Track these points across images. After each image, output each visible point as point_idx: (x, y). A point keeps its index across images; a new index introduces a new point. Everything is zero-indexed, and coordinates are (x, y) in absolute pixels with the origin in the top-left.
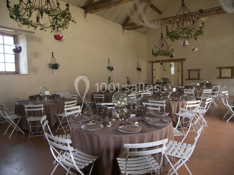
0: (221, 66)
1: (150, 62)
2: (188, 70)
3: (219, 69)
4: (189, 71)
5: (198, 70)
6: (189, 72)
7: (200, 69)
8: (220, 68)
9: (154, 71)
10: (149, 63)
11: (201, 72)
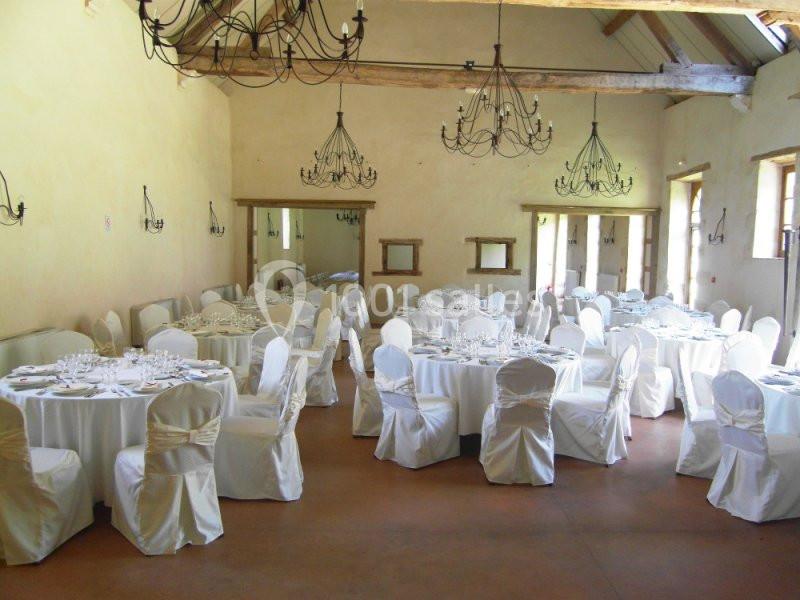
0: (480, 235)
1: (241, 202)
2: (381, 241)
3: (473, 245)
4: (386, 245)
5: (415, 245)
6: (385, 248)
7: (421, 241)
8: (479, 242)
9: (255, 238)
10: (239, 205)
11: (423, 251)
